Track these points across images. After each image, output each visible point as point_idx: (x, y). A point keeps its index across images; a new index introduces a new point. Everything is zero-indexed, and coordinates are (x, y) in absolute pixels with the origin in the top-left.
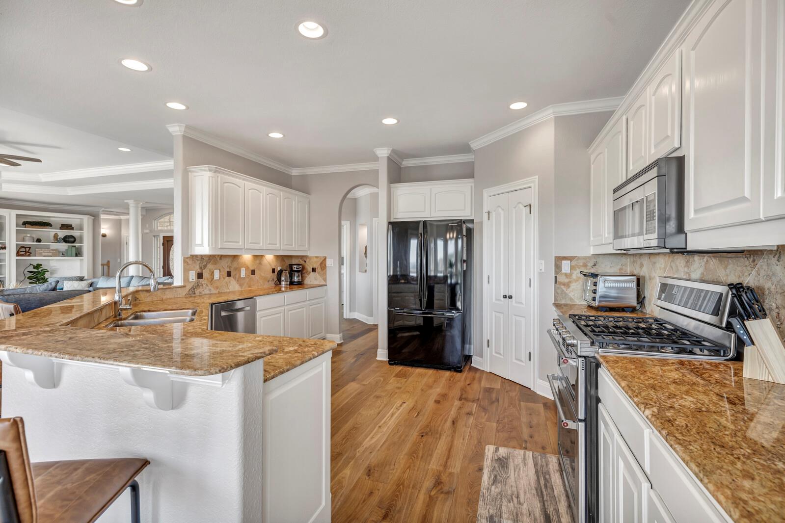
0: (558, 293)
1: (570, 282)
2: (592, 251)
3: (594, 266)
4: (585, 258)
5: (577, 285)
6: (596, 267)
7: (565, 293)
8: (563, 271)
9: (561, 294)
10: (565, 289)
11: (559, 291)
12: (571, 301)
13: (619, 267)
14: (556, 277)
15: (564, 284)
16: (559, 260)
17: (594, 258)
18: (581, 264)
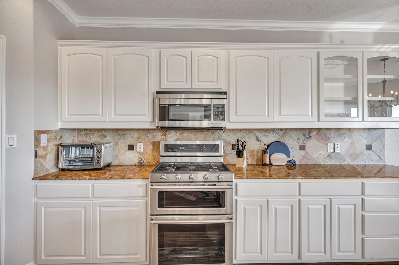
0: (38, 167)
1: (46, 154)
2: (60, 126)
3: (60, 138)
4: (56, 132)
5: (51, 156)
6: (62, 139)
7: (43, 165)
8: (42, 145)
9: (40, 167)
10: (42, 162)
11: (39, 165)
12: (47, 172)
13: (72, 138)
14: (36, 151)
15: (42, 157)
16: (38, 133)
17: (61, 132)
18: (53, 137)
